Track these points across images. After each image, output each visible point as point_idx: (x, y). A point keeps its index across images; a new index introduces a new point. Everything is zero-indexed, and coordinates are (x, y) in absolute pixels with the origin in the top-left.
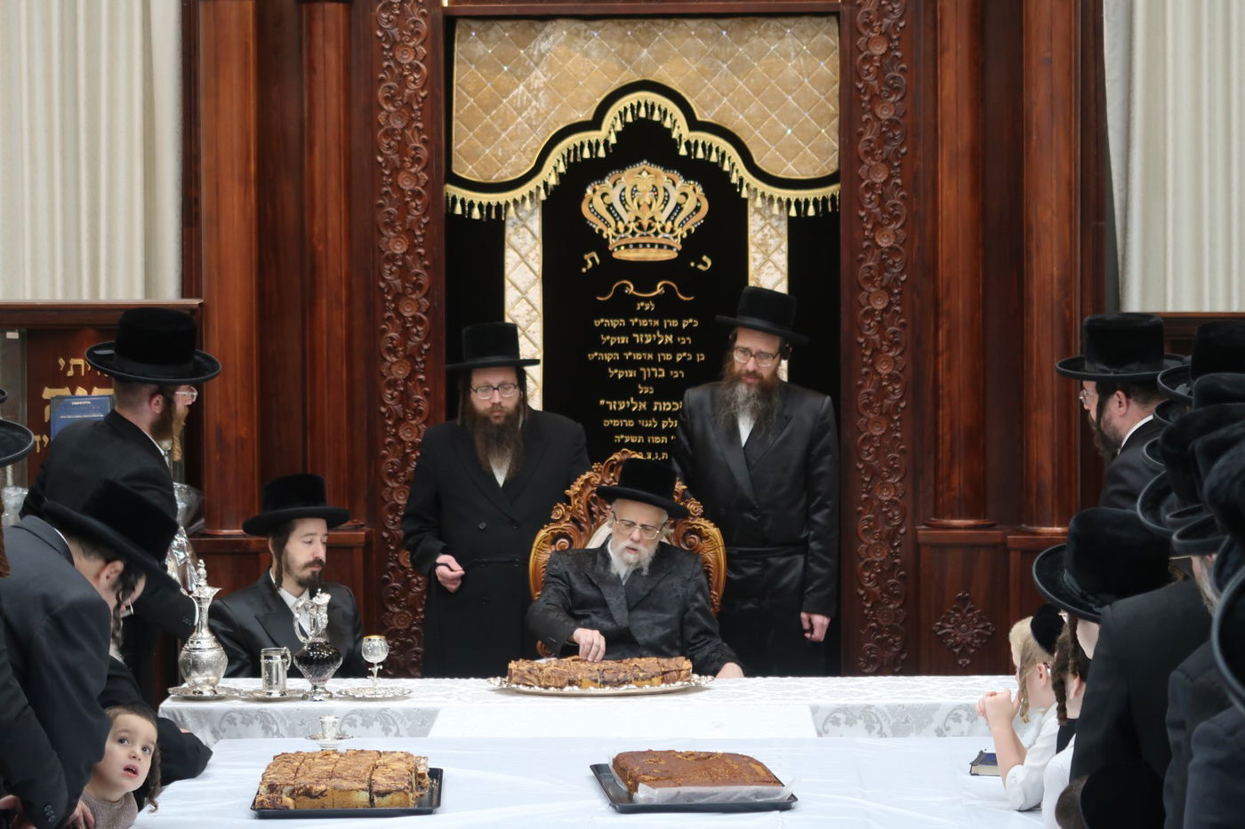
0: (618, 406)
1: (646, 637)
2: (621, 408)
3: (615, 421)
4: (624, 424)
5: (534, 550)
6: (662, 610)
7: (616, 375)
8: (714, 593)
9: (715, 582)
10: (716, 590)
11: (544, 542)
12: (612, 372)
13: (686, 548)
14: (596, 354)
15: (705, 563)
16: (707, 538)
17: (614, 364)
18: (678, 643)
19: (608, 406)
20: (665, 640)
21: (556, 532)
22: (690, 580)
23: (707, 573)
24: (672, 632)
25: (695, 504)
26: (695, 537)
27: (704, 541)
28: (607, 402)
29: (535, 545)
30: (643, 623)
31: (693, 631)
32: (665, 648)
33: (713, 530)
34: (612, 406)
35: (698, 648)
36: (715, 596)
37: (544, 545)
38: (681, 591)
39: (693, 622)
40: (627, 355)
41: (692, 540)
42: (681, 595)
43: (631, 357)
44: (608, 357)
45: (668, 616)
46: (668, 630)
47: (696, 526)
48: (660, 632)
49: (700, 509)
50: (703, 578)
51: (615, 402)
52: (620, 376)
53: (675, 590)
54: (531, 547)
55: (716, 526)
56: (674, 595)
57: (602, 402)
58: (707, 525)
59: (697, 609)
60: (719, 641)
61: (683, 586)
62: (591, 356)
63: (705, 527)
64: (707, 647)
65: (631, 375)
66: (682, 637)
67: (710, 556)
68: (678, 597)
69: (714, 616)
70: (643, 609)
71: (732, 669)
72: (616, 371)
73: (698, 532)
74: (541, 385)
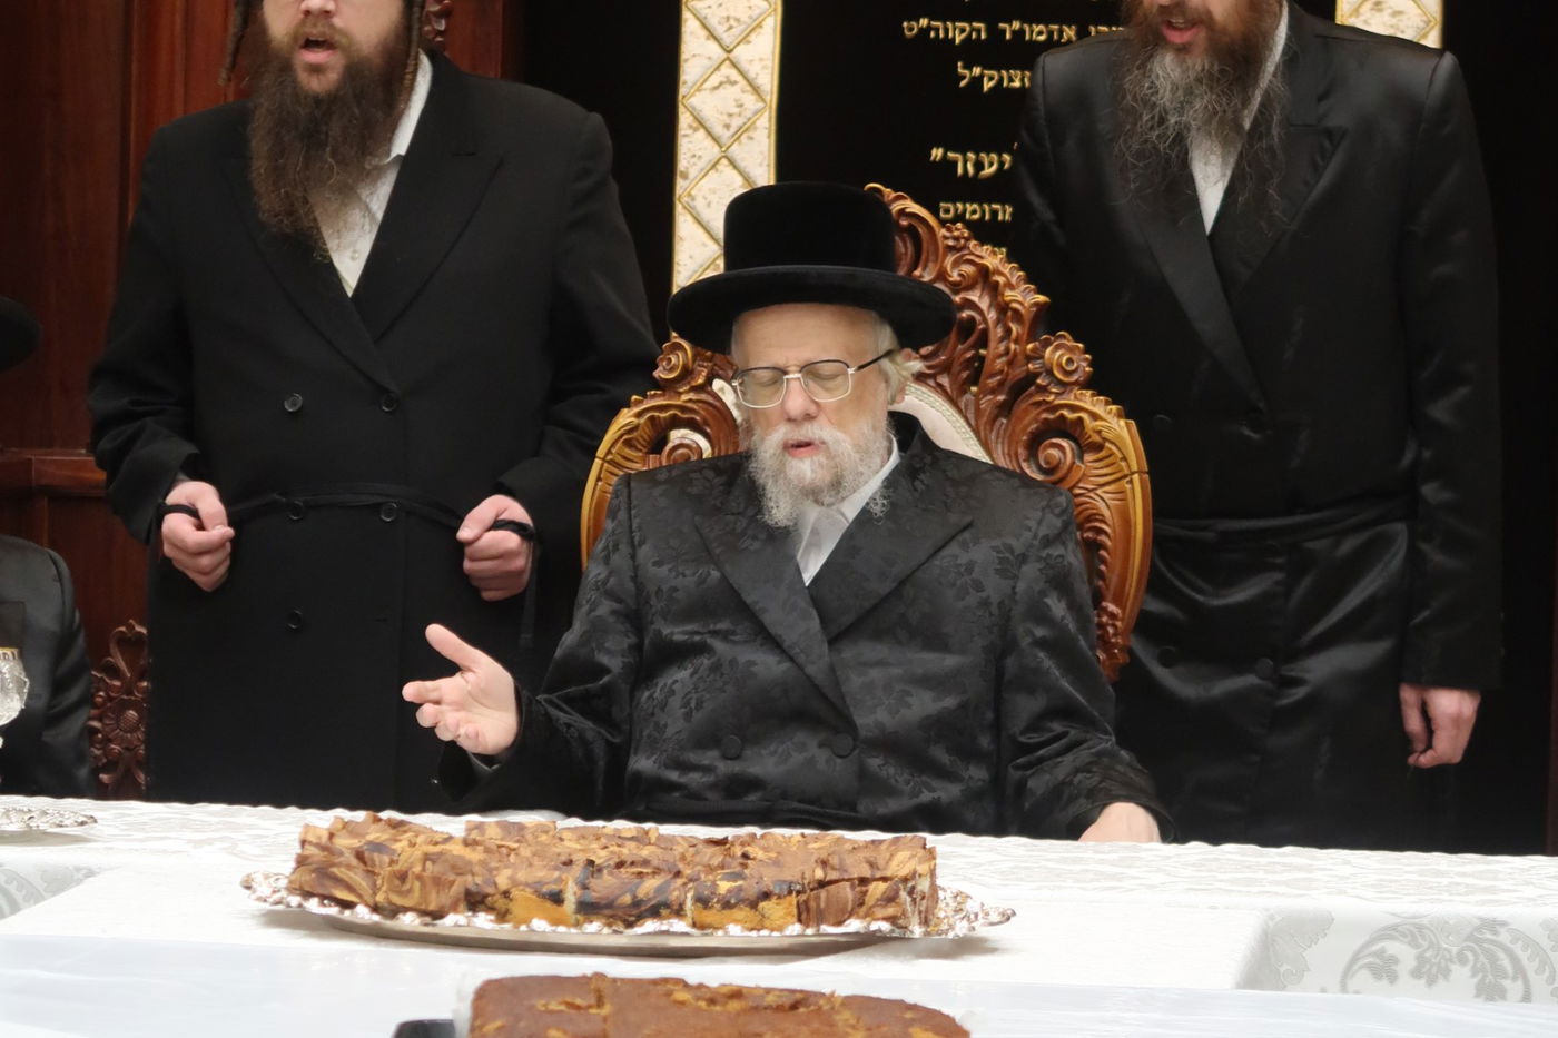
0: (979, 166)
1: (882, 716)
2: (989, 171)
3: (970, 207)
4: (994, 213)
5: (597, 462)
6: (935, 640)
7: (978, 81)
8: (1112, 607)
9: (1114, 579)
10: (1118, 601)
11: (628, 444)
12: (967, 74)
13: (1039, 477)
14: (924, 22)
15: (1090, 519)
16: (1098, 447)
17: (973, 52)
18: (985, 742)
19: (955, 163)
20: (938, 727)
21: (663, 415)
22: (1023, 559)
23: (1092, 548)
24: (963, 706)
25: (1071, 350)
26: (1064, 443)
27: (1088, 457)
28: (950, 154)
29: (601, 452)
30: (875, 674)
31: (1025, 707)
32: (940, 754)
33: (1113, 424)
34: (965, 164)
35: (1041, 760)
36: (1113, 616)
37: (628, 452)
38: (994, 587)
39: (1030, 681)
40: (1010, 29)
41: (1055, 452)
42: (995, 599)
43: (1019, 34)
44: (958, 32)
45: (950, 661)
46: (950, 702)
47: (1065, 412)
48: (924, 704)
49: (1083, 365)
50: (1074, 558)
51: (971, 155)
52: (987, 85)
53: (979, 587)
54: (593, 457)
55: (1127, 414)
56: (973, 599)
57: (937, 153)
58: (1099, 410)
59: (1041, 644)
60: (1108, 742)
61: (1001, 572)
62: (911, 28)
63: (1095, 416)
64: (1068, 758)
65: (1017, 84)
66: (997, 727)
67: (1103, 502)
68: (985, 603)
69: (1105, 674)
70: (878, 636)
71: (1125, 821)
72: (977, 71)
73: (1070, 430)
74: (772, 97)
